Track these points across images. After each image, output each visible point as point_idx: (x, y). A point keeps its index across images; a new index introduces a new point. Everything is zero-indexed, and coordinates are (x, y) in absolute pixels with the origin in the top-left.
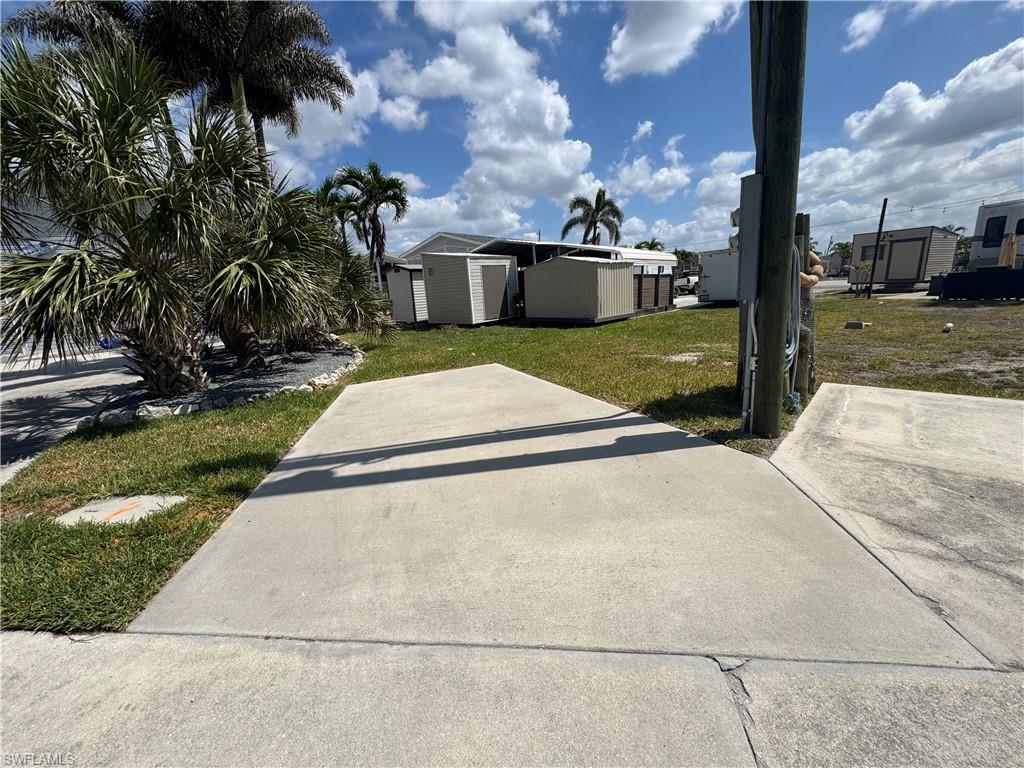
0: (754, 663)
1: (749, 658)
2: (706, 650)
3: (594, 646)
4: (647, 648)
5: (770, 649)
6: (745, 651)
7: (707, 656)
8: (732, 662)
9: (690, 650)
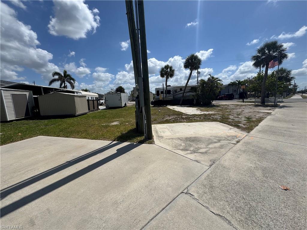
0: (188, 188)
1: (187, 188)
2: (180, 192)
3: (161, 209)
4: (171, 200)
5: (188, 184)
6: (185, 187)
7: (181, 193)
8: (185, 191)
9: (178, 194)
